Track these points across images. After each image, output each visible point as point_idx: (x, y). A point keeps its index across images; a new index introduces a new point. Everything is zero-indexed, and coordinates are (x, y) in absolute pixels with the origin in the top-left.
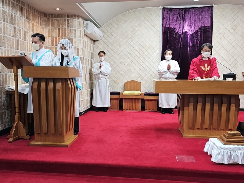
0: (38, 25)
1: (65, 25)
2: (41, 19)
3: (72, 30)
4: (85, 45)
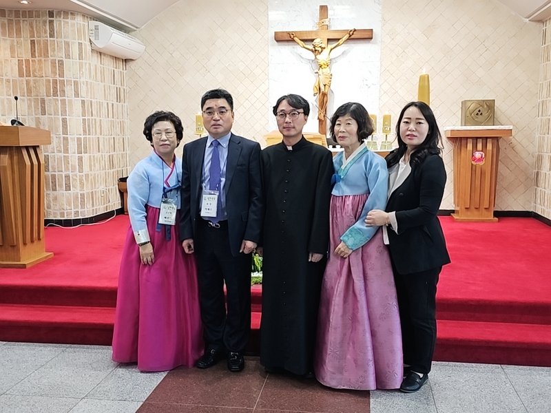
1: (46, 32)
3: (62, 42)
4: (96, 74)
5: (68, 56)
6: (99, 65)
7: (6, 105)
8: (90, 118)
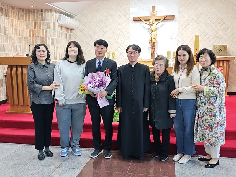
0: (16, 20)
1: (40, 18)
2: (19, 15)
3: (46, 22)
4: (60, 35)
5: (49, 28)
6: (61, 31)
7: (24, 48)
8: (57, 53)
